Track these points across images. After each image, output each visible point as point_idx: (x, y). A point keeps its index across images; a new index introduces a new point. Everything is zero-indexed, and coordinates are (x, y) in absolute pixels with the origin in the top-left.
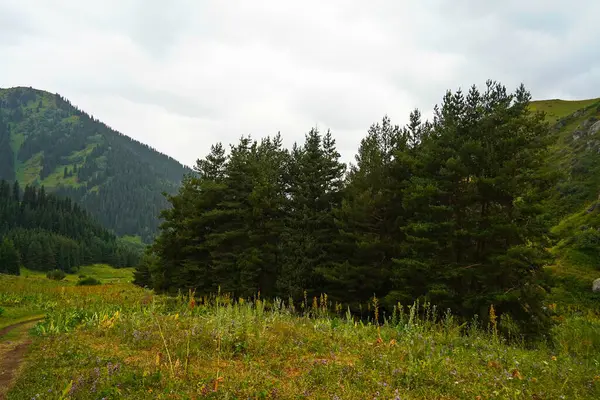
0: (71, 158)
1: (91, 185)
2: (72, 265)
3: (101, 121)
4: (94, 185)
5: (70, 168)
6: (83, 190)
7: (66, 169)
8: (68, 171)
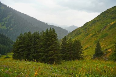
0: (3, 20)
1: (10, 28)
2: (5, 53)
3: (11, 8)
4: (11, 28)
5: (3, 23)
6: (8, 30)
7: (2, 24)
8: (3, 24)
